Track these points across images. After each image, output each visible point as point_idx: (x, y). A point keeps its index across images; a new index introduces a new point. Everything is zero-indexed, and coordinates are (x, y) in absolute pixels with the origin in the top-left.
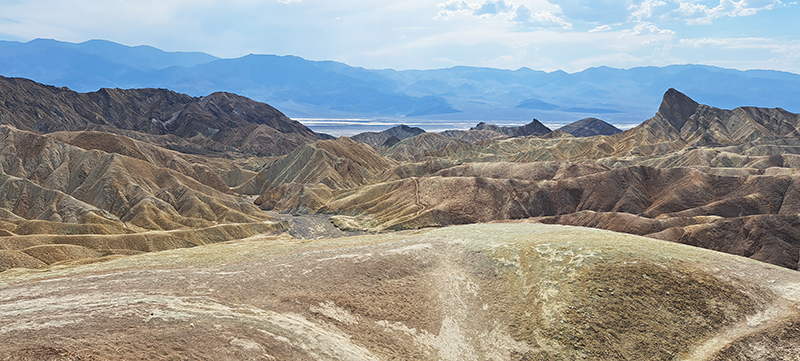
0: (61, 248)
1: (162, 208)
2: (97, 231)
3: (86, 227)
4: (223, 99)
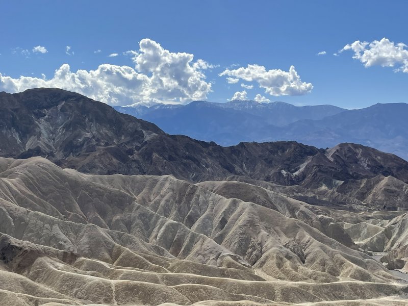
0: (205, 289)
1: (289, 258)
2: (234, 275)
3: (224, 270)
4: (350, 150)
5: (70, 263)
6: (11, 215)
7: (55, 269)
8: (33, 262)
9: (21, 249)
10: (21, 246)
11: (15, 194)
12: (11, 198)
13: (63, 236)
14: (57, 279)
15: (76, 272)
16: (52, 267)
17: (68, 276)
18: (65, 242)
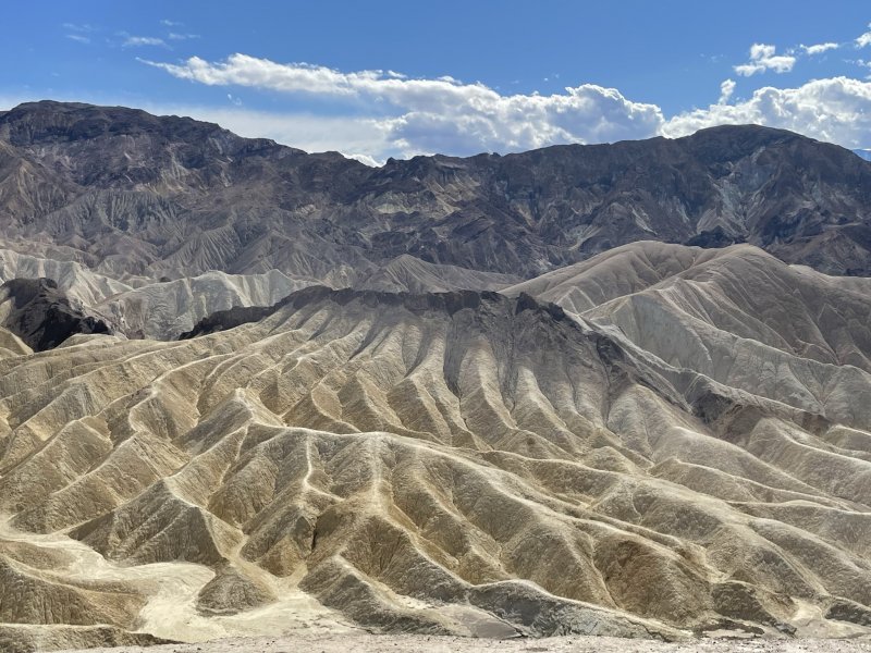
5: (817, 432)
6: (705, 343)
7: (793, 441)
8: (753, 426)
9: (729, 401)
10: (730, 396)
11: (708, 308)
12: (703, 314)
13: (798, 385)
14: (800, 459)
15: (832, 450)
16: (788, 437)
17: (819, 455)
18: (803, 395)
